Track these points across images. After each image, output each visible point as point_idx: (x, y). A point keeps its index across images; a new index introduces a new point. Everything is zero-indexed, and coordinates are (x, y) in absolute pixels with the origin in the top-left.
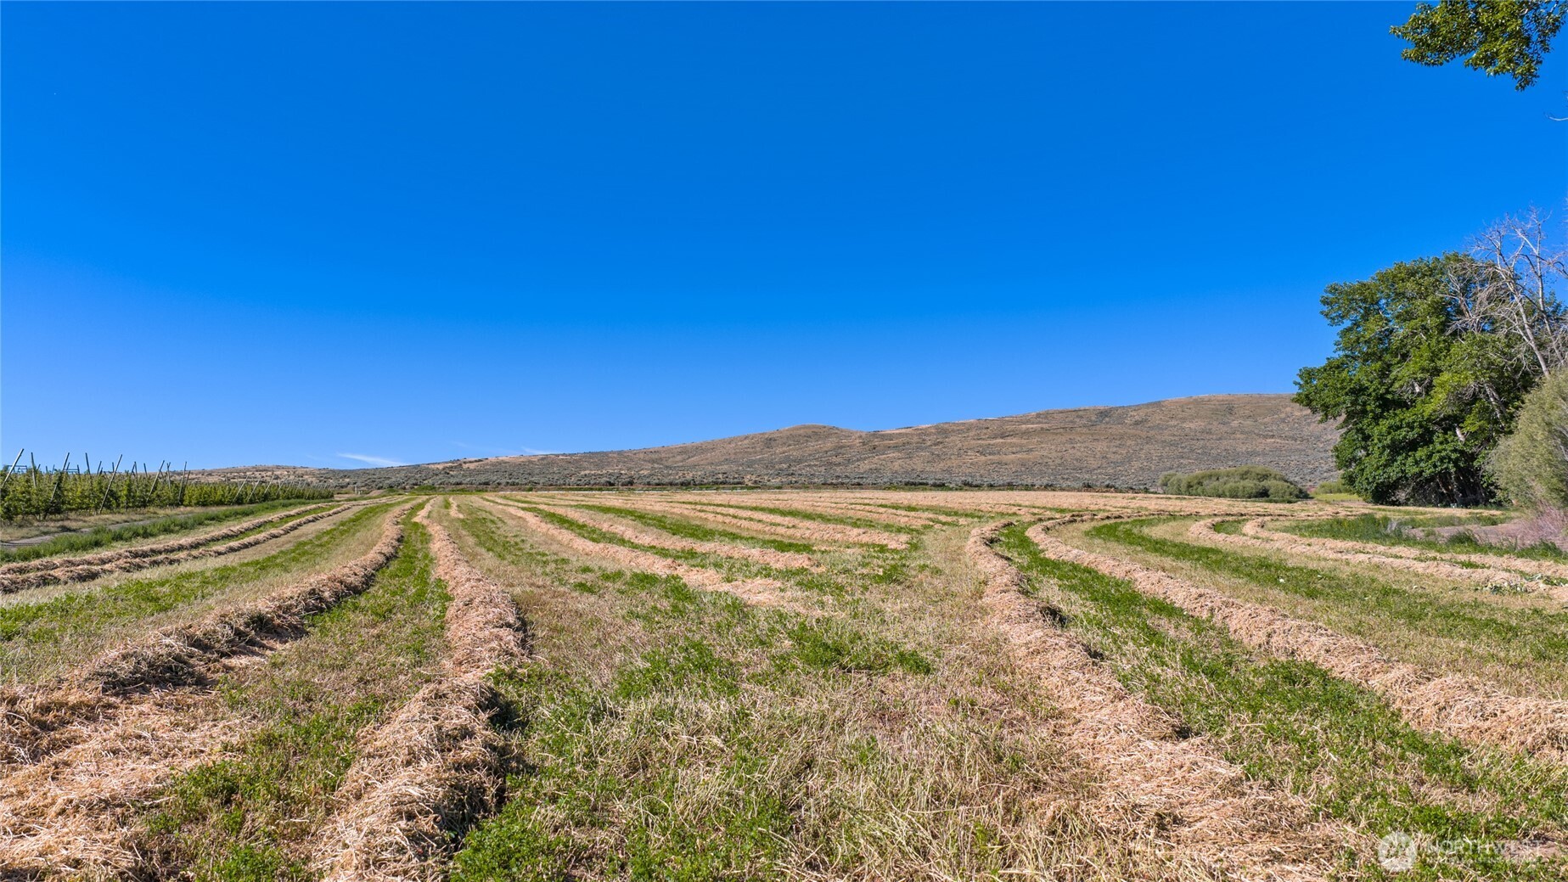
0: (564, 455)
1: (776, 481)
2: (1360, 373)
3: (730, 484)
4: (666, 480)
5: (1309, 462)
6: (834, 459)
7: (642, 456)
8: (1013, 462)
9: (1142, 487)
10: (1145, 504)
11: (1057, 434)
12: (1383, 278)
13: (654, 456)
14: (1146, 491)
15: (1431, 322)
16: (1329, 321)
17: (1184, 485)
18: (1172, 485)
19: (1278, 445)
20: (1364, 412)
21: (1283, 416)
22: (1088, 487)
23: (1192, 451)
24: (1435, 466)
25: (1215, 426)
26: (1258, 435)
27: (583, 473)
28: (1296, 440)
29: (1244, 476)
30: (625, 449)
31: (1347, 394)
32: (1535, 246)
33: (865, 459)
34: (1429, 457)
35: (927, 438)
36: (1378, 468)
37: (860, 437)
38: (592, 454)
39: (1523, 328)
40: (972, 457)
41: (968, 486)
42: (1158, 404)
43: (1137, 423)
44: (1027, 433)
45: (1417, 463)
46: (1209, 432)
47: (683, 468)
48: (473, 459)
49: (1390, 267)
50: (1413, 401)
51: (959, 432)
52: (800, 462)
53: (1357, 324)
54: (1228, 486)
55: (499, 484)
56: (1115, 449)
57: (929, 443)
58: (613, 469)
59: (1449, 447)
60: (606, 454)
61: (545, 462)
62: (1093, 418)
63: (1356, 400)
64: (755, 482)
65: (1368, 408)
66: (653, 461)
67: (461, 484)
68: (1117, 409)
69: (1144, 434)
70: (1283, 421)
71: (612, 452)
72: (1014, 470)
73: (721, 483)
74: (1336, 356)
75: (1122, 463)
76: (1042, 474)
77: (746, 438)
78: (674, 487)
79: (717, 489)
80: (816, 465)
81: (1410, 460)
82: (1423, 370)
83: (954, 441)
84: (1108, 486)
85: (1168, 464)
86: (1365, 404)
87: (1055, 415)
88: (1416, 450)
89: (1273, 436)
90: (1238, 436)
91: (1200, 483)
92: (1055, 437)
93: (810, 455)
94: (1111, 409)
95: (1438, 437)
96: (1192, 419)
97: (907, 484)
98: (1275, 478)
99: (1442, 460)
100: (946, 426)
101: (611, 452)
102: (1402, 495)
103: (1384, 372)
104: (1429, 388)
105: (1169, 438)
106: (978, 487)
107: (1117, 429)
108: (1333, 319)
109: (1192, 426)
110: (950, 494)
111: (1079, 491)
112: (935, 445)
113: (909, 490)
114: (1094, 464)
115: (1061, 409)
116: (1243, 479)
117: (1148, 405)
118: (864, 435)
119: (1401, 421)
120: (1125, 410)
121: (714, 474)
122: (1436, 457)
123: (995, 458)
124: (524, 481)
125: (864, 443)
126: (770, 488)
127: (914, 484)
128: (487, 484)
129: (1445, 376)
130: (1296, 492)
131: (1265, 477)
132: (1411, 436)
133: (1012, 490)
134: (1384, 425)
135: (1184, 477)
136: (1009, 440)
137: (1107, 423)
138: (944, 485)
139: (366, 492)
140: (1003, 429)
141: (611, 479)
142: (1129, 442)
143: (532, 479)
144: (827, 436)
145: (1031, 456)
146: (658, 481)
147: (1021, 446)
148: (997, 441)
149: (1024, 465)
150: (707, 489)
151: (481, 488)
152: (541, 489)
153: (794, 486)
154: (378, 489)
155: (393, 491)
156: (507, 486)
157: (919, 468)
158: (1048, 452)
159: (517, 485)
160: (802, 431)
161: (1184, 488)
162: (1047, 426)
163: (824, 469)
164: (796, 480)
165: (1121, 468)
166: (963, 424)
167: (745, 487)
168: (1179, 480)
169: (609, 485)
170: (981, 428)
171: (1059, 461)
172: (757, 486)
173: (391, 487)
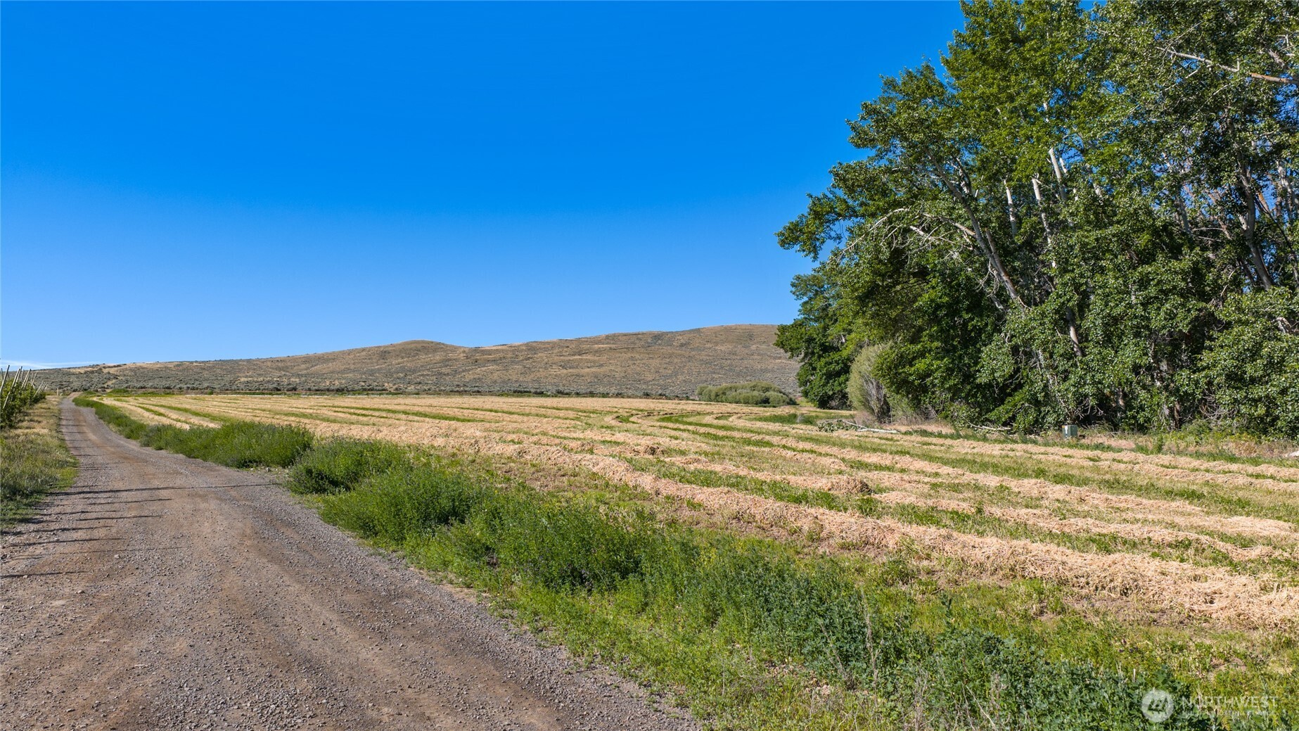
0: (196, 362)
2: (812, 329)
6: (444, 370)
7: (269, 364)
8: (588, 374)
9: (684, 396)
10: (685, 407)
11: (621, 353)
13: (280, 365)
14: (688, 398)
16: (795, 297)
17: (713, 394)
18: (705, 394)
19: (783, 365)
22: (647, 395)
23: (722, 368)
25: (739, 349)
26: (770, 356)
27: (242, 380)
29: (753, 388)
30: (253, 358)
31: (804, 342)
33: (469, 370)
35: (520, 354)
36: (820, 387)
37: (464, 352)
40: (555, 370)
41: (560, 393)
42: (698, 330)
43: (682, 345)
44: (598, 352)
45: (840, 385)
46: (735, 354)
48: (112, 365)
51: (546, 349)
52: (414, 371)
53: (810, 299)
54: (742, 396)
55: (181, 388)
56: (665, 366)
57: (521, 358)
60: (236, 362)
61: (181, 368)
62: (649, 341)
63: (809, 346)
65: (815, 351)
66: (280, 369)
67: (145, 388)
68: (667, 333)
69: (687, 354)
71: (241, 360)
72: (589, 381)
73: (367, 390)
74: (799, 318)
75: (671, 376)
76: (611, 384)
78: (333, 393)
79: (367, 394)
80: (428, 375)
82: (845, 330)
83: (542, 357)
84: (660, 395)
85: (704, 378)
86: (813, 348)
87: (620, 337)
89: (780, 358)
90: (755, 357)
91: (724, 393)
92: (620, 355)
93: (422, 366)
94: (663, 334)
96: (723, 342)
97: (515, 392)
98: (774, 390)
100: (534, 344)
102: (833, 404)
105: (705, 358)
106: (568, 394)
107: (668, 350)
108: (797, 296)
109: (723, 348)
110: (547, 399)
111: (641, 398)
112: (526, 360)
114: (649, 377)
115: (625, 333)
116: (752, 390)
117: (691, 331)
118: (467, 351)
119: (833, 359)
120: (673, 334)
121: (355, 382)
123: (574, 371)
125: (467, 357)
126: (409, 394)
127: (521, 392)
128: (169, 388)
129: (852, 335)
130: (788, 400)
131: (767, 390)
132: (837, 368)
133: (593, 397)
134: (823, 361)
135: (713, 389)
136: (584, 357)
137: (659, 345)
138: (542, 393)
139: (65, 394)
140: (580, 347)
141: (275, 386)
142: (676, 360)
143: (206, 385)
144: (435, 350)
145: (602, 370)
146: (316, 388)
147: (594, 362)
148: (576, 357)
149: (596, 377)
150: (359, 394)
151: (168, 391)
152: (220, 393)
153: (428, 392)
154: (74, 391)
155: (91, 393)
156: (189, 391)
157: (514, 378)
158: (615, 367)
159: (197, 389)
160: (413, 346)
161: (713, 397)
162: (613, 346)
163: (432, 378)
164: (426, 388)
165: (670, 381)
166: (548, 343)
167: (390, 393)
168: (710, 391)
169: (277, 390)
170: (563, 347)
171: (623, 375)
172: (398, 392)
173: (85, 390)
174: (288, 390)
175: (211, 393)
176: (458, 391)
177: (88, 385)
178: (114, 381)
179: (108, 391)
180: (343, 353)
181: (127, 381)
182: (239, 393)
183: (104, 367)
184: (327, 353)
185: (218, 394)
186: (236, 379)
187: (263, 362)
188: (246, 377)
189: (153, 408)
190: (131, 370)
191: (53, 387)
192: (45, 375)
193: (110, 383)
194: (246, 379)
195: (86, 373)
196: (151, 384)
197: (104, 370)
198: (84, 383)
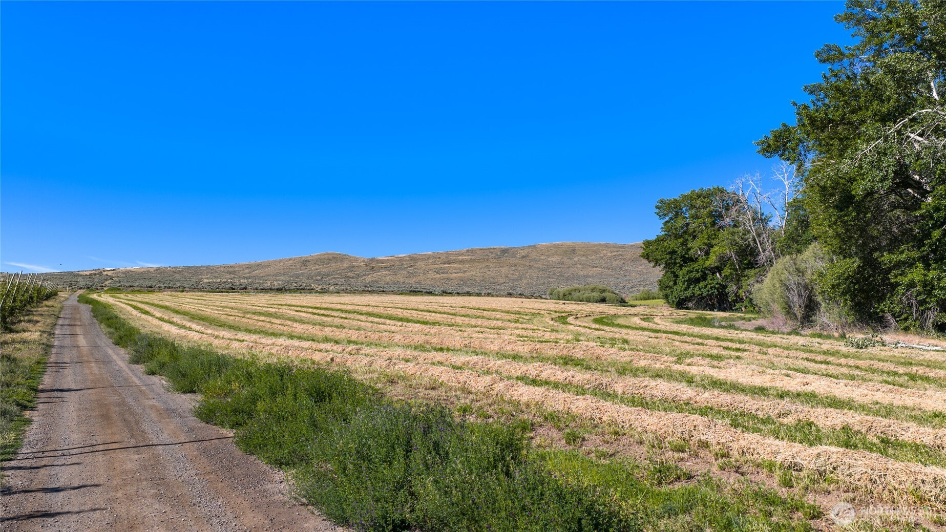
0: (170, 267)
1: (333, 289)
2: (674, 244)
4: (266, 287)
5: (620, 282)
6: (350, 274)
7: (222, 269)
8: (456, 278)
9: (537, 295)
11: (479, 262)
12: (685, 198)
13: (231, 270)
14: (541, 297)
15: (708, 221)
17: (561, 294)
18: (555, 294)
20: (675, 263)
21: (602, 255)
22: (510, 295)
24: (708, 291)
25: (565, 260)
26: (589, 266)
27: (205, 281)
28: (609, 269)
29: (593, 290)
31: (667, 254)
32: (757, 187)
33: (368, 275)
34: (706, 286)
35: (405, 263)
36: (681, 291)
37: (364, 261)
38: (189, 268)
39: (750, 226)
40: (432, 275)
41: (445, 293)
42: (534, 246)
43: (523, 257)
44: (462, 262)
45: (700, 289)
46: (563, 264)
49: (687, 192)
50: (697, 258)
51: (423, 260)
52: (328, 275)
53: (671, 219)
54: (585, 296)
55: (160, 287)
56: (512, 272)
57: (406, 266)
59: (715, 282)
60: (198, 267)
61: (159, 271)
62: (499, 254)
63: (671, 257)
64: (321, 288)
65: (677, 261)
66: (230, 273)
67: (133, 287)
68: (512, 248)
69: (528, 264)
70: (602, 258)
72: (457, 283)
74: (661, 234)
75: (517, 280)
76: (474, 286)
77: (290, 259)
80: (339, 278)
81: (697, 287)
82: (705, 244)
83: (421, 265)
84: (520, 294)
85: (542, 281)
86: (675, 259)
87: (477, 251)
88: (699, 283)
89: (597, 267)
90: (579, 266)
91: (570, 294)
92: (478, 264)
93: (334, 271)
94: (508, 249)
95: (709, 277)
96: (553, 255)
98: (609, 292)
99: (711, 288)
100: (415, 256)
101: (201, 267)
102: (690, 305)
103: (684, 243)
104: (707, 253)
105: (541, 266)
106: (451, 294)
107: (512, 261)
108: (660, 216)
109: (553, 259)
111: (506, 297)
112: (410, 267)
114: (502, 280)
115: (480, 248)
116: (592, 292)
117: (529, 247)
118: (366, 260)
119: (693, 268)
120: (517, 249)
121: (289, 283)
122: (709, 286)
123: (445, 276)
124: (175, 286)
125: (366, 265)
127: (415, 291)
128: (151, 287)
129: (716, 248)
130: (620, 300)
131: (604, 291)
132: (697, 276)
133: (470, 296)
134: (685, 270)
135: (563, 289)
136: (452, 265)
137: (506, 257)
138: (431, 292)
139: (74, 291)
140: (448, 258)
141: (230, 285)
142: (520, 268)
143: (178, 285)
144: (342, 260)
145: (466, 275)
146: (262, 287)
147: (460, 269)
148: (446, 265)
149: (462, 280)
151: (150, 289)
152: (189, 291)
153: (345, 291)
154: (80, 289)
155: (92, 290)
156: (166, 289)
157: (405, 281)
158: (475, 273)
159: (172, 288)
160: (326, 256)
161: (561, 297)
162: (473, 258)
163: (344, 280)
164: (345, 288)
165: (517, 283)
166: (425, 255)
167: (317, 292)
168: (559, 292)
169: (232, 289)
170: (435, 258)
171: (482, 279)
172: (323, 291)
173: (88, 288)
174: (240, 289)
175: (183, 291)
176: (368, 291)
177: (91, 284)
178: (110, 281)
179: (105, 289)
181: (120, 282)
182: (204, 291)
183: (104, 271)
185: (187, 292)
186: (200, 280)
187: (218, 268)
188: (207, 278)
189: (139, 305)
190: (123, 273)
191: (65, 286)
192: (60, 276)
193: (107, 283)
194: (207, 281)
195: (90, 274)
196: (137, 284)
197: (103, 273)
198: (88, 283)
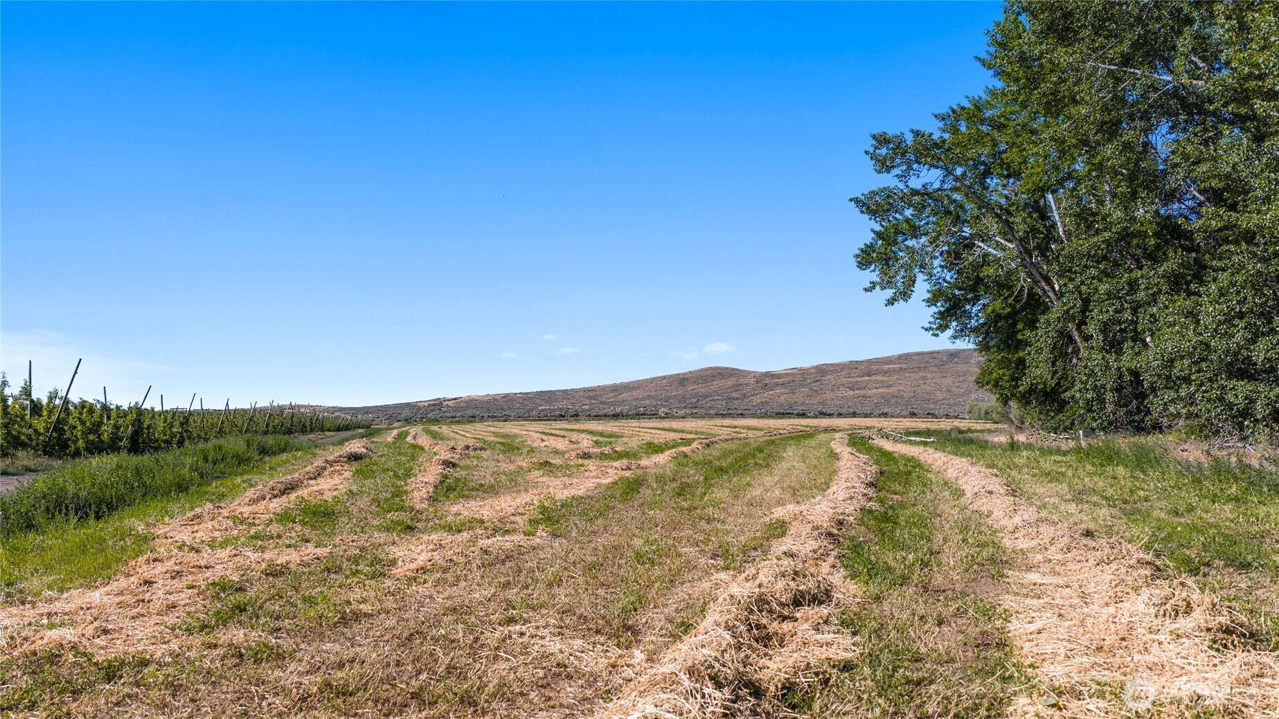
0: (520, 393)
1: (682, 412)
3: (648, 415)
4: (602, 413)
6: (735, 395)
7: (581, 393)
8: (875, 394)
9: (954, 414)
11: (912, 373)
13: (592, 394)
14: (957, 417)
17: (983, 412)
18: (975, 412)
22: (913, 415)
27: (540, 408)
30: (569, 388)
33: (758, 394)
35: (808, 377)
37: (755, 376)
40: (843, 392)
41: (824, 414)
44: (888, 372)
47: (613, 404)
51: (835, 371)
52: (705, 397)
55: (483, 417)
56: (958, 384)
57: (809, 381)
58: (562, 404)
62: (945, 359)
64: (666, 413)
66: (590, 398)
67: (455, 417)
72: (875, 401)
73: (641, 415)
75: (963, 395)
76: (896, 404)
78: (608, 418)
79: (639, 419)
80: (718, 400)
83: (830, 379)
87: (913, 357)
91: (993, 411)
93: (714, 391)
97: (777, 414)
100: (824, 367)
106: (830, 415)
107: (963, 368)
110: (808, 420)
112: (814, 382)
113: (779, 418)
114: (940, 396)
115: (919, 352)
118: (758, 375)
121: (636, 407)
123: (862, 392)
124: (500, 415)
125: (758, 381)
126: (677, 417)
127: (783, 414)
128: (473, 417)
133: (854, 417)
135: (985, 406)
136: (873, 378)
137: (955, 363)
138: (805, 414)
140: (870, 368)
141: (562, 413)
144: (731, 376)
145: (890, 390)
146: (598, 414)
147: (883, 382)
148: (864, 378)
149: (883, 398)
150: (631, 419)
152: (513, 421)
156: (490, 419)
157: (800, 400)
158: (904, 386)
160: (709, 372)
162: (904, 366)
163: (721, 403)
165: (961, 400)
166: (838, 365)
167: (660, 418)
168: (980, 409)
169: (562, 417)
170: (852, 368)
171: (912, 395)
174: (569, 417)
175: (506, 421)
178: (438, 412)
180: (646, 381)
181: (447, 412)
184: (632, 382)
185: (511, 421)
186: (536, 407)
187: (576, 392)
188: (547, 405)
194: (544, 408)
